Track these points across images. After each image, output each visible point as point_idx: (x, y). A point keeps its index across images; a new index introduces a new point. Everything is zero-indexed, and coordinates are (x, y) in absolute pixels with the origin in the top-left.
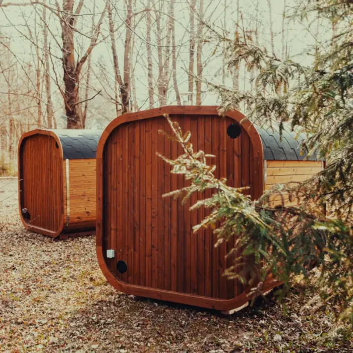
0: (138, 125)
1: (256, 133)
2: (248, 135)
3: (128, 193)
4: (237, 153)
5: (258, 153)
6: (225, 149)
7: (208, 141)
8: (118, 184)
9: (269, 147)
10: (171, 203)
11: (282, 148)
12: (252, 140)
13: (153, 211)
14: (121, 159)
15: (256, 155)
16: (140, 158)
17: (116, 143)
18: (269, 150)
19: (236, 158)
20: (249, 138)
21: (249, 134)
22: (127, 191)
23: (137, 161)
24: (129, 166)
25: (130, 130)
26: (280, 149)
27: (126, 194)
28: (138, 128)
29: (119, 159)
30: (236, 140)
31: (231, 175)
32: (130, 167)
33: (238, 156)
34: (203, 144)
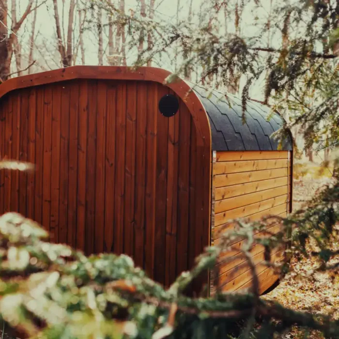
0: (34, 93)
1: (202, 110)
2: (189, 111)
3: (19, 191)
4: (173, 138)
5: (204, 139)
6: (156, 132)
7: (131, 120)
8: (6, 178)
9: (221, 131)
10: (77, 209)
11: (239, 133)
12: (195, 119)
13: (52, 218)
14: (10, 142)
15: (200, 143)
16: (35, 141)
17: (5, 118)
18: (220, 135)
19: (171, 146)
20: (191, 117)
21: (191, 110)
22: (17, 188)
23: (32, 145)
24: (21, 153)
25: (23, 101)
26: (236, 135)
27: (17, 193)
28: (34, 97)
29: (8, 143)
30: (171, 119)
31: (163, 172)
32: (22, 155)
33: (174, 144)
34: (124, 124)
